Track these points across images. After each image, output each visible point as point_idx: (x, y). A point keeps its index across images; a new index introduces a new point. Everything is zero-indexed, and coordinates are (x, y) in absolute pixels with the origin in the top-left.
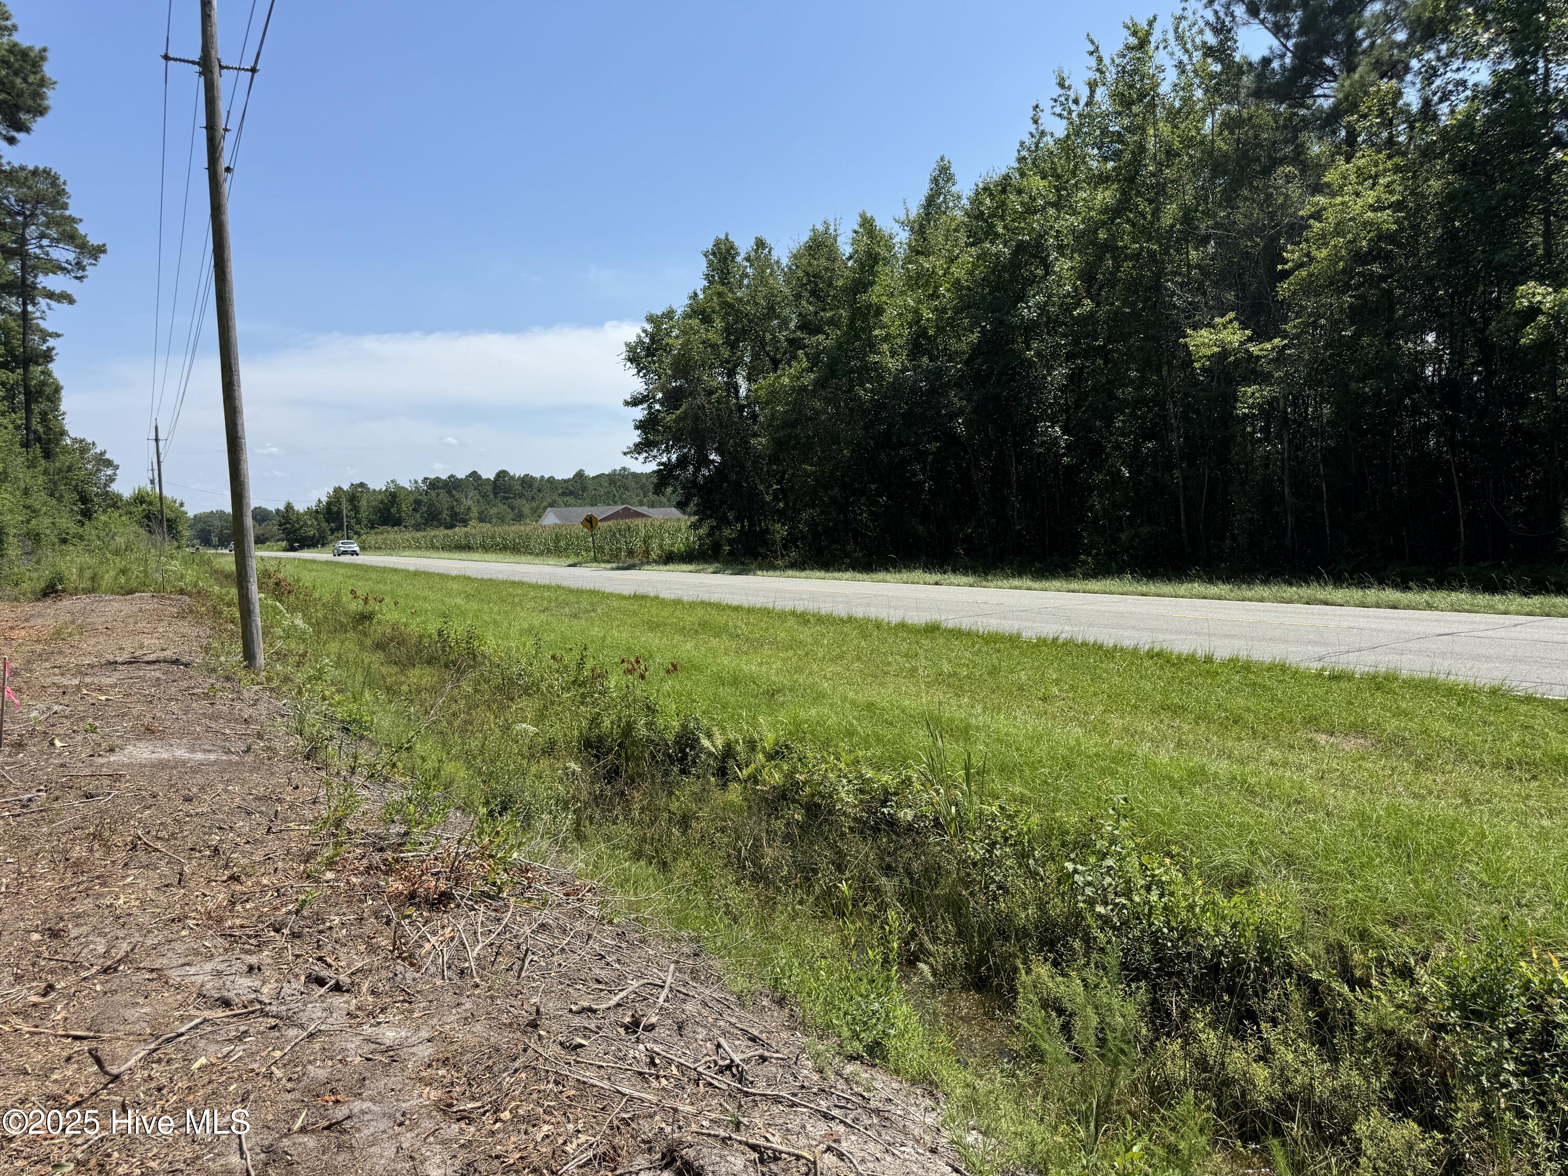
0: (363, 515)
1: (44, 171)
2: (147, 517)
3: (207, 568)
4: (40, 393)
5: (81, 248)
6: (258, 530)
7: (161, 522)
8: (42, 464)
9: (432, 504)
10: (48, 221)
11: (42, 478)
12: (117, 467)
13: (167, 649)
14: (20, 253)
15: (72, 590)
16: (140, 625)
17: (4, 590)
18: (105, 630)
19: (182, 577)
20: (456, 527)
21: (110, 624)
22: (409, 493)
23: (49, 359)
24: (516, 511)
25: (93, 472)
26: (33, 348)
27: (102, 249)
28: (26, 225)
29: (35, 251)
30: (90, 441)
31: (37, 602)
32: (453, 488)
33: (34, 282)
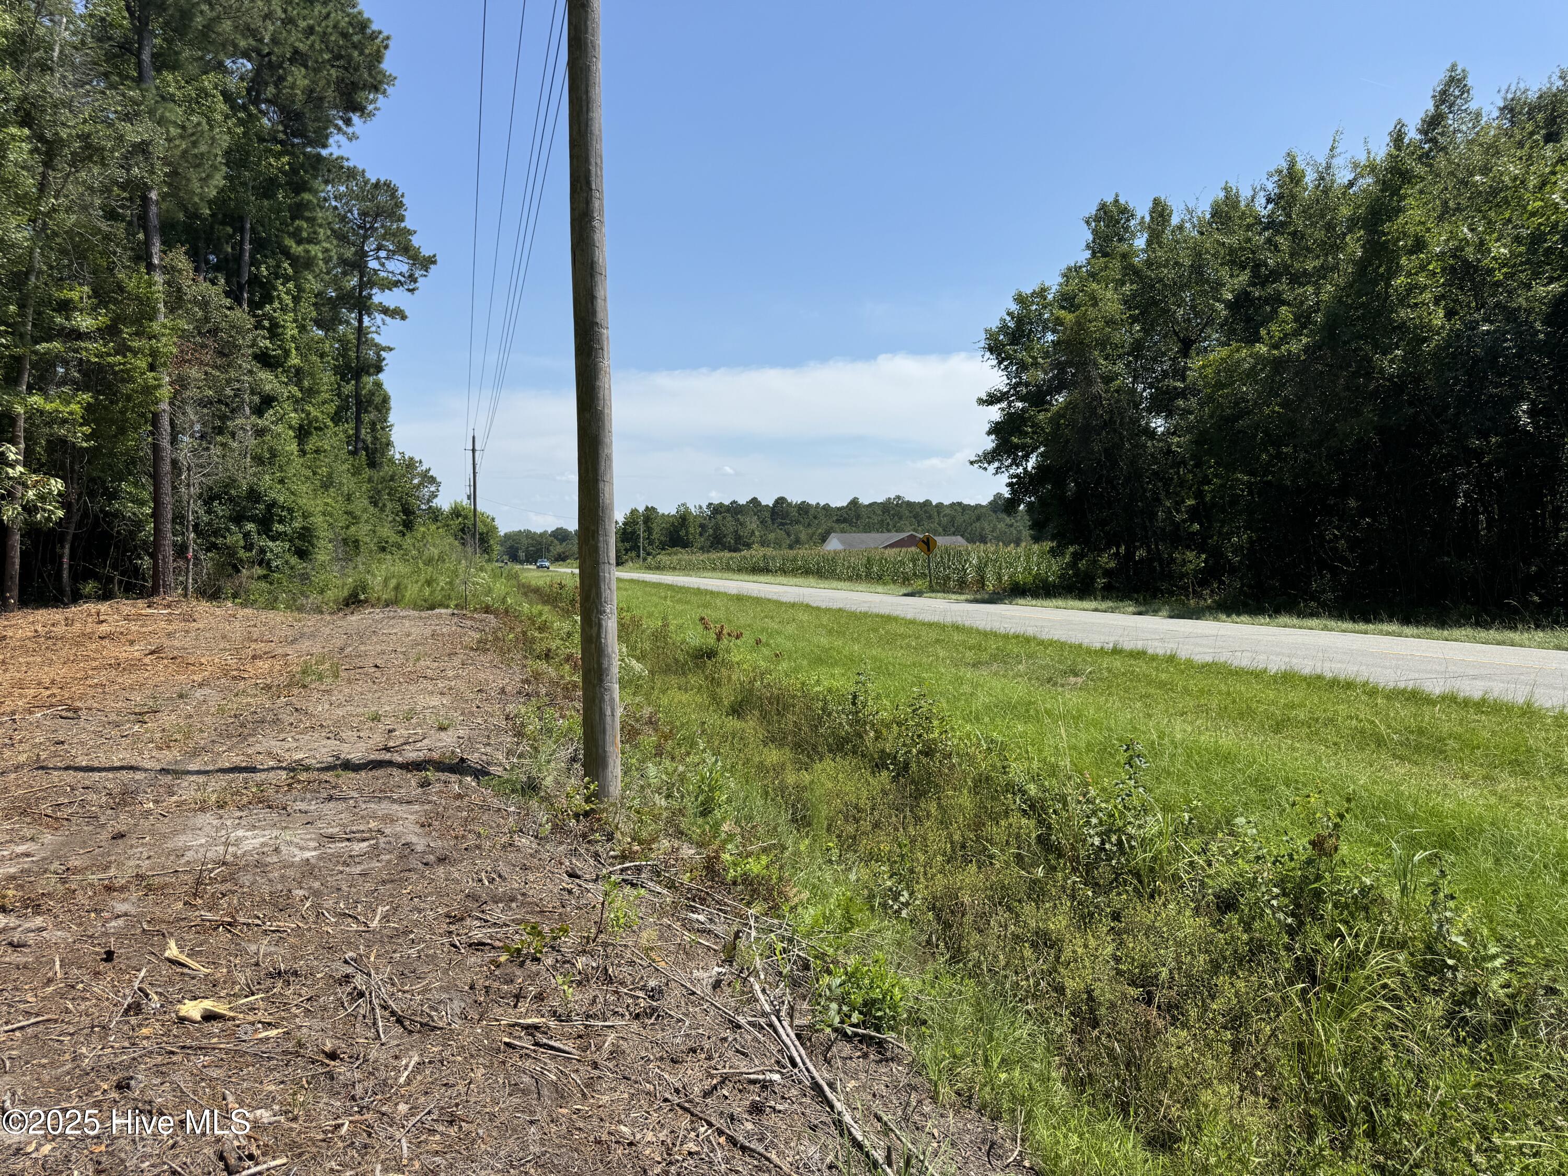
0: (655, 536)
1: (385, 184)
2: (463, 530)
3: (514, 582)
4: (370, 402)
5: (414, 260)
6: (559, 548)
7: (474, 535)
8: (367, 472)
9: (717, 528)
10: (386, 233)
11: (365, 486)
12: (439, 484)
13: (449, 726)
14: (359, 266)
15: (374, 601)
16: (422, 663)
17: (307, 597)
18: (374, 669)
19: (489, 591)
20: (740, 551)
21: (385, 657)
22: (695, 517)
23: (379, 369)
24: (792, 537)
25: (418, 487)
26: (366, 359)
27: (432, 260)
28: (365, 238)
29: (373, 264)
30: (417, 459)
31: (331, 614)
32: (737, 514)
33: (370, 296)
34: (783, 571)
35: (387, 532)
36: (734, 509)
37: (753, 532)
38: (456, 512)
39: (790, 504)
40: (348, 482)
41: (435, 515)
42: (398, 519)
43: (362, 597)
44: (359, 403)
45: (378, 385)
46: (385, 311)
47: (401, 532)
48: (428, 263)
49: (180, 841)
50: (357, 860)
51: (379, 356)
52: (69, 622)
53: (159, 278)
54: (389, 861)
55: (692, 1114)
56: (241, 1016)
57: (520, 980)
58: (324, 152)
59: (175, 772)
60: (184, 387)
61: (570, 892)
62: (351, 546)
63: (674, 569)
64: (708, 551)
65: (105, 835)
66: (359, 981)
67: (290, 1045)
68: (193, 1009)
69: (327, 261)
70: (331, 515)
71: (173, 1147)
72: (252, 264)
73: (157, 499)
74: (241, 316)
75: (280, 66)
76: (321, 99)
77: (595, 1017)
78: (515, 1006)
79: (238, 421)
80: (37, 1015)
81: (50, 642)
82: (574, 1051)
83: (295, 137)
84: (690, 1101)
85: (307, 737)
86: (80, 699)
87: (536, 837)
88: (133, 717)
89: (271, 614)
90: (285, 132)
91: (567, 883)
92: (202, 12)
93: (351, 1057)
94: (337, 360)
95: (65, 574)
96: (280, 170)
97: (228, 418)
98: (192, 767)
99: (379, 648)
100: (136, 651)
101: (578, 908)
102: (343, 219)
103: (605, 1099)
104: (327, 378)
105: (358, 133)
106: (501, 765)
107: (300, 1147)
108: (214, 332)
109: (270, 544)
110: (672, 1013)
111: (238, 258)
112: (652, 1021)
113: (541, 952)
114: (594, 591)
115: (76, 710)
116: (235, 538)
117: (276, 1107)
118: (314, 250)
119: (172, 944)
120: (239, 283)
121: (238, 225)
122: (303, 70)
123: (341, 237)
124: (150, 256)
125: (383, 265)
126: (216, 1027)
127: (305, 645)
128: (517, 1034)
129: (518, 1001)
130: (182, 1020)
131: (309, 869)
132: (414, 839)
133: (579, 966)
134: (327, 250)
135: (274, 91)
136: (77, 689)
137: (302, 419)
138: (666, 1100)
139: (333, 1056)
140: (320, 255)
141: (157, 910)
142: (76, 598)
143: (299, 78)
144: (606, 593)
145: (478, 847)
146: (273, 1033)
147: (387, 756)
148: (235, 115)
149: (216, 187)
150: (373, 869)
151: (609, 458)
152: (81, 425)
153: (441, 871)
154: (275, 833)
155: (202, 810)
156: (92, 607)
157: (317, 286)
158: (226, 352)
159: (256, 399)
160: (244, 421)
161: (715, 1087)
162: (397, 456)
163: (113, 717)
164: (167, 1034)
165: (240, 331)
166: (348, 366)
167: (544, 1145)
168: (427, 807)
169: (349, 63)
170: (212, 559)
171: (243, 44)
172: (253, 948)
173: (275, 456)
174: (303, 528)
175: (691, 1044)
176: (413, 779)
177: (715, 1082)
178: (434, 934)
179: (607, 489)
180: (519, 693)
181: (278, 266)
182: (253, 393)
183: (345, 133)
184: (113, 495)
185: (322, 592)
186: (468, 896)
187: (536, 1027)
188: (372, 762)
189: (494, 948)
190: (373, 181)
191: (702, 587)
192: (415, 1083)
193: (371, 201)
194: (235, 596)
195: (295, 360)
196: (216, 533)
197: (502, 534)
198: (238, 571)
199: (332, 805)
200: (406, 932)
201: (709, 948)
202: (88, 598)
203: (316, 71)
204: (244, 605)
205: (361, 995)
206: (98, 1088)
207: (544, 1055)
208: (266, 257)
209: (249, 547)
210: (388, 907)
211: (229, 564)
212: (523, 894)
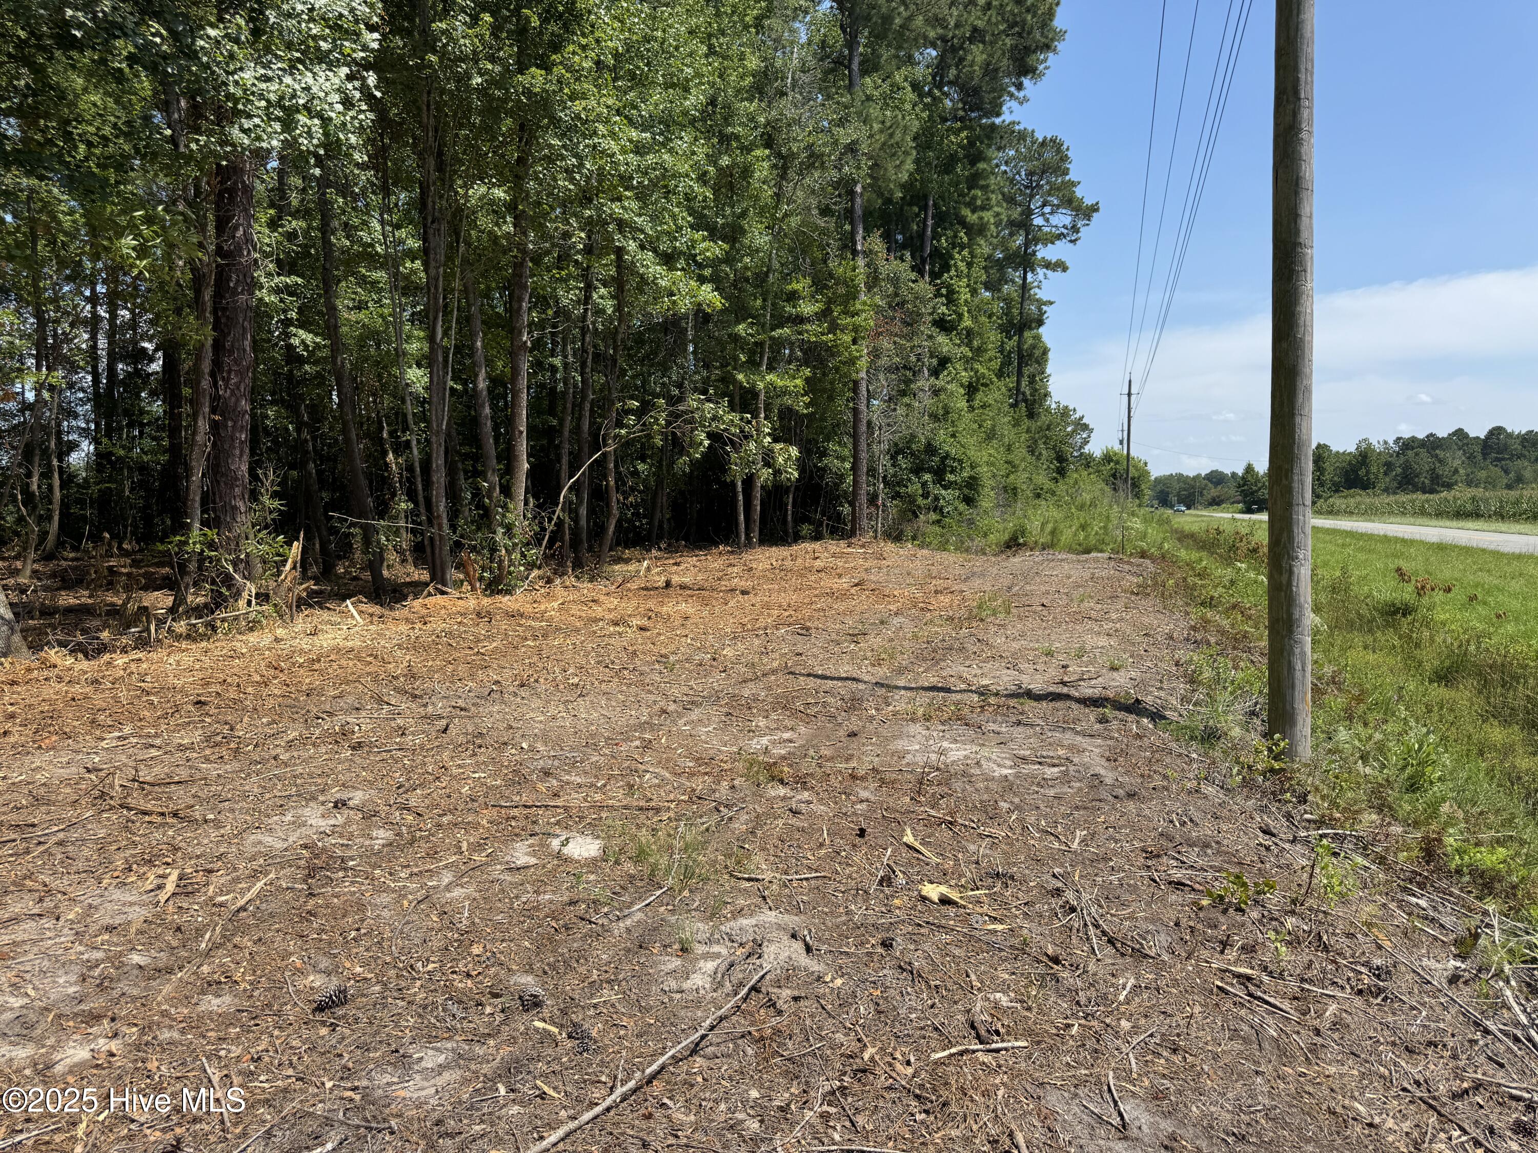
0: (1327, 476)
1: (1051, 140)
2: (1114, 476)
3: (1167, 528)
4: (1031, 355)
5: (1077, 210)
6: (1214, 492)
7: (1126, 480)
8: (1026, 423)
9: (1407, 467)
10: (1051, 189)
11: (1024, 436)
12: (1092, 431)
13: (1121, 666)
14: (1025, 225)
15: (1031, 544)
16: (1087, 604)
17: (972, 540)
18: (1041, 608)
19: (1144, 536)
20: (1438, 492)
21: (1050, 597)
22: (1380, 454)
23: (1040, 323)
24: (1512, 475)
25: (1071, 435)
26: (1028, 314)
27: (1095, 208)
28: (1032, 196)
29: (1038, 221)
30: (1071, 407)
31: (994, 555)
32: (1434, 449)
33: (1034, 252)
34: (1500, 516)
35: (1042, 479)
36: (1432, 444)
37: (1456, 471)
38: (1108, 458)
39: (1510, 435)
40: (1007, 432)
41: (1087, 461)
42: (1052, 466)
43: (1021, 541)
44: (1021, 357)
45: (1038, 338)
46: (1048, 265)
47: (1055, 478)
48: (1088, 212)
49: (900, 744)
50: (1050, 783)
51: (1040, 310)
52: (794, 558)
53: (861, 262)
54: (1080, 789)
55: (1439, 1113)
56: (970, 906)
57: (1224, 927)
58: (998, 121)
59: (888, 686)
60: (877, 357)
61: (1268, 849)
62: (1011, 492)
63: (1351, 513)
64: (1395, 493)
65: (842, 733)
66: (1070, 895)
67: (1016, 942)
68: (933, 891)
69: (997, 225)
70: (993, 464)
71: (932, 1007)
72: (933, 238)
73: (856, 456)
74: (924, 287)
75: (961, 47)
76: (996, 70)
77: (1310, 981)
78: (1222, 952)
79: (919, 384)
80: (816, 871)
81: (783, 573)
82: (1292, 1012)
83: (973, 111)
84: (1434, 1098)
85: (989, 665)
86: (810, 620)
87: (1222, 788)
88: (849, 638)
89: (945, 555)
90: (963, 109)
91: (1262, 838)
92: (899, 14)
93: (1072, 965)
94: (1001, 318)
95: (790, 518)
96: (959, 145)
97: (911, 381)
98: (901, 683)
99: (1043, 588)
100: (844, 583)
101: (1278, 867)
102: (1012, 181)
103: (1332, 1070)
104: (994, 337)
105: (1028, 95)
106: (1176, 710)
107: (1037, 1035)
108: (901, 304)
109: (943, 492)
110: (1403, 998)
111: (921, 235)
112: (1379, 1000)
113: (1246, 904)
114: (1285, 535)
115: (808, 629)
116: (914, 488)
117: (1012, 995)
118: (988, 216)
119: (909, 831)
120: (922, 257)
121: (922, 203)
122: (981, 46)
123: (1010, 200)
124: (854, 243)
125: (1047, 220)
126: (951, 911)
127: (977, 583)
128: (1229, 980)
129: (1224, 948)
130: (924, 899)
131: (1007, 785)
132: (1102, 772)
133: (1289, 926)
134: (998, 214)
135: (955, 72)
136: (807, 612)
137: (971, 377)
138: (1404, 1090)
139: (1056, 960)
140: (992, 220)
141: (891, 800)
142: (797, 538)
143: (977, 54)
144: (1299, 537)
145: (1166, 788)
146: (1000, 927)
147: (1065, 690)
148: (922, 101)
149: (908, 171)
150: (1066, 794)
151: (1308, 390)
152: (803, 396)
153: (1131, 806)
154: (975, 748)
155: (913, 720)
156: (809, 546)
157: (987, 250)
158: (911, 322)
159: (935, 361)
160: (924, 382)
161: (1466, 1091)
162: (1054, 406)
163: (834, 636)
164: (913, 908)
165: (924, 301)
166: (1010, 322)
167: (1273, 1099)
168: (1109, 742)
169: (1023, 29)
170: (896, 506)
171: (932, 34)
172: (972, 848)
173: (947, 413)
174: (970, 477)
175: (1430, 1037)
176: (1092, 715)
177: (1465, 1085)
178: (1132, 865)
179: (1304, 424)
180: (1188, 640)
181: (956, 236)
182: (931, 357)
183: (1017, 98)
184: (824, 454)
185: (985, 535)
186: (1161, 835)
187: (1249, 978)
188: (1051, 694)
189: (1194, 890)
190: (1040, 140)
191: (1390, 534)
192: (1134, 1004)
193: (1037, 159)
194: (914, 538)
195: (967, 322)
196: (899, 484)
197: (1153, 478)
198: (917, 517)
199: (1020, 729)
200: (1106, 859)
201: (1436, 938)
202: (804, 539)
203: (992, 43)
204: (921, 547)
205: (1073, 910)
206: (868, 942)
207: (1262, 1009)
208: (945, 229)
209: (925, 496)
210: (1085, 832)
211: (910, 510)
212: (1218, 843)
